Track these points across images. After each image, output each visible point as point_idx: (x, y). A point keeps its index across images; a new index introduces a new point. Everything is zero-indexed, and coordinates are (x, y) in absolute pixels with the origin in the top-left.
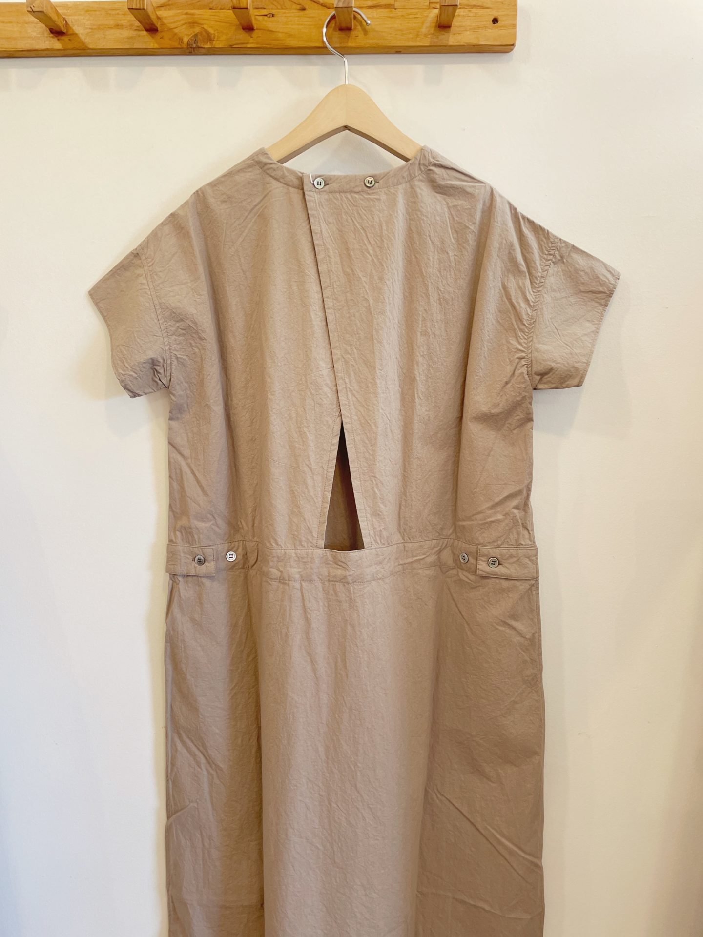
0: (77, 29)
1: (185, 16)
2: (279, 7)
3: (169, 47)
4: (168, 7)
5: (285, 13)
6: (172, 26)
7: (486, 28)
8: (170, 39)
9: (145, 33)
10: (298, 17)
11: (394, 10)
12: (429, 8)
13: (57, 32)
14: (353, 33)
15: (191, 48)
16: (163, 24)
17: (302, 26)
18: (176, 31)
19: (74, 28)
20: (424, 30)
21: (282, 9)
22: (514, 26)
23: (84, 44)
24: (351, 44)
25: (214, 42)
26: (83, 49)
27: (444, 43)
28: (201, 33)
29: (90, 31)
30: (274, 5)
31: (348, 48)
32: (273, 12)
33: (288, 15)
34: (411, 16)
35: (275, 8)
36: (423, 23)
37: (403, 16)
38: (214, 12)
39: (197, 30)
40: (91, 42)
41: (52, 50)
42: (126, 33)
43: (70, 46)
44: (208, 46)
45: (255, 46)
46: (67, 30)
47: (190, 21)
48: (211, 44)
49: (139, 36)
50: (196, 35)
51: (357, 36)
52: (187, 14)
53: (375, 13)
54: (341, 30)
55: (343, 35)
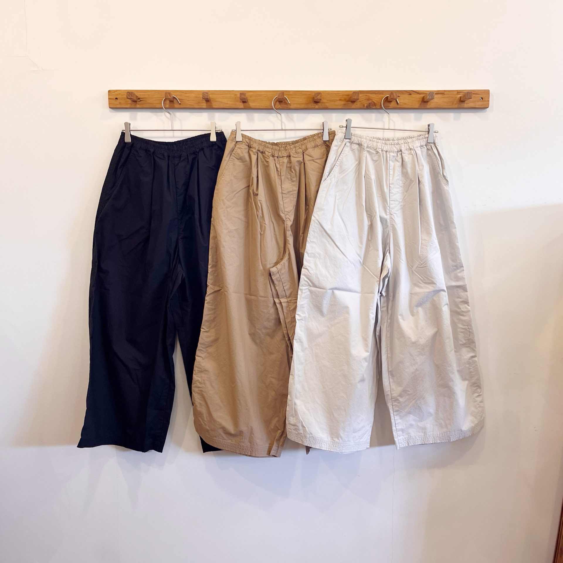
0: (324, 101)
2: (401, 94)
3: (359, 107)
4: (359, 94)
5: (403, 96)
6: (360, 100)
7: (478, 101)
8: (360, 105)
9: (351, 103)
10: (408, 97)
11: (444, 95)
12: (457, 94)
13: (316, 102)
14: (429, 103)
15: (368, 108)
17: (410, 101)
18: (362, 102)
20: (455, 102)
21: (403, 94)
22: (489, 101)
23: (326, 106)
24: (427, 107)
25: (377, 106)
26: (326, 108)
27: (463, 107)
28: (372, 103)
29: (329, 101)
30: (400, 93)
32: (399, 95)
33: (405, 96)
34: (450, 97)
36: (455, 100)
37: (447, 97)
38: (377, 95)
39: (370, 102)
40: (328, 105)
41: (314, 108)
42: (343, 103)
43: (321, 107)
45: (392, 107)
46: (320, 101)
47: (368, 98)
49: (348, 104)
50: (370, 103)
51: (430, 104)
52: (367, 96)
53: (438, 96)
54: (424, 102)
55: (425, 103)
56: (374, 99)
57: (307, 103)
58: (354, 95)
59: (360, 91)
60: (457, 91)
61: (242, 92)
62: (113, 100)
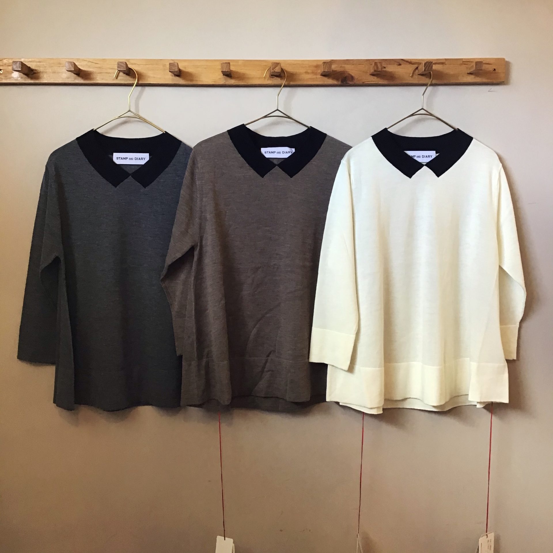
2: (388, 64)
5: (390, 67)
7: (490, 74)
9: (320, 76)
10: (398, 68)
11: (445, 65)
12: (463, 64)
28: (348, 77)
30: (385, 63)
32: (385, 66)
34: (453, 68)
37: (449, 68)
39: (346, 75)
42: (310, 76)
44: (351, 83)
47: (343, 70)
48: (353, 82)
49: (317, 78)
52: (341, 67)
55: (420, 77)
56: (351, 71)
58: (324, 66)
59: (333, 60)
60: (462, 59)
61: (172, 62)
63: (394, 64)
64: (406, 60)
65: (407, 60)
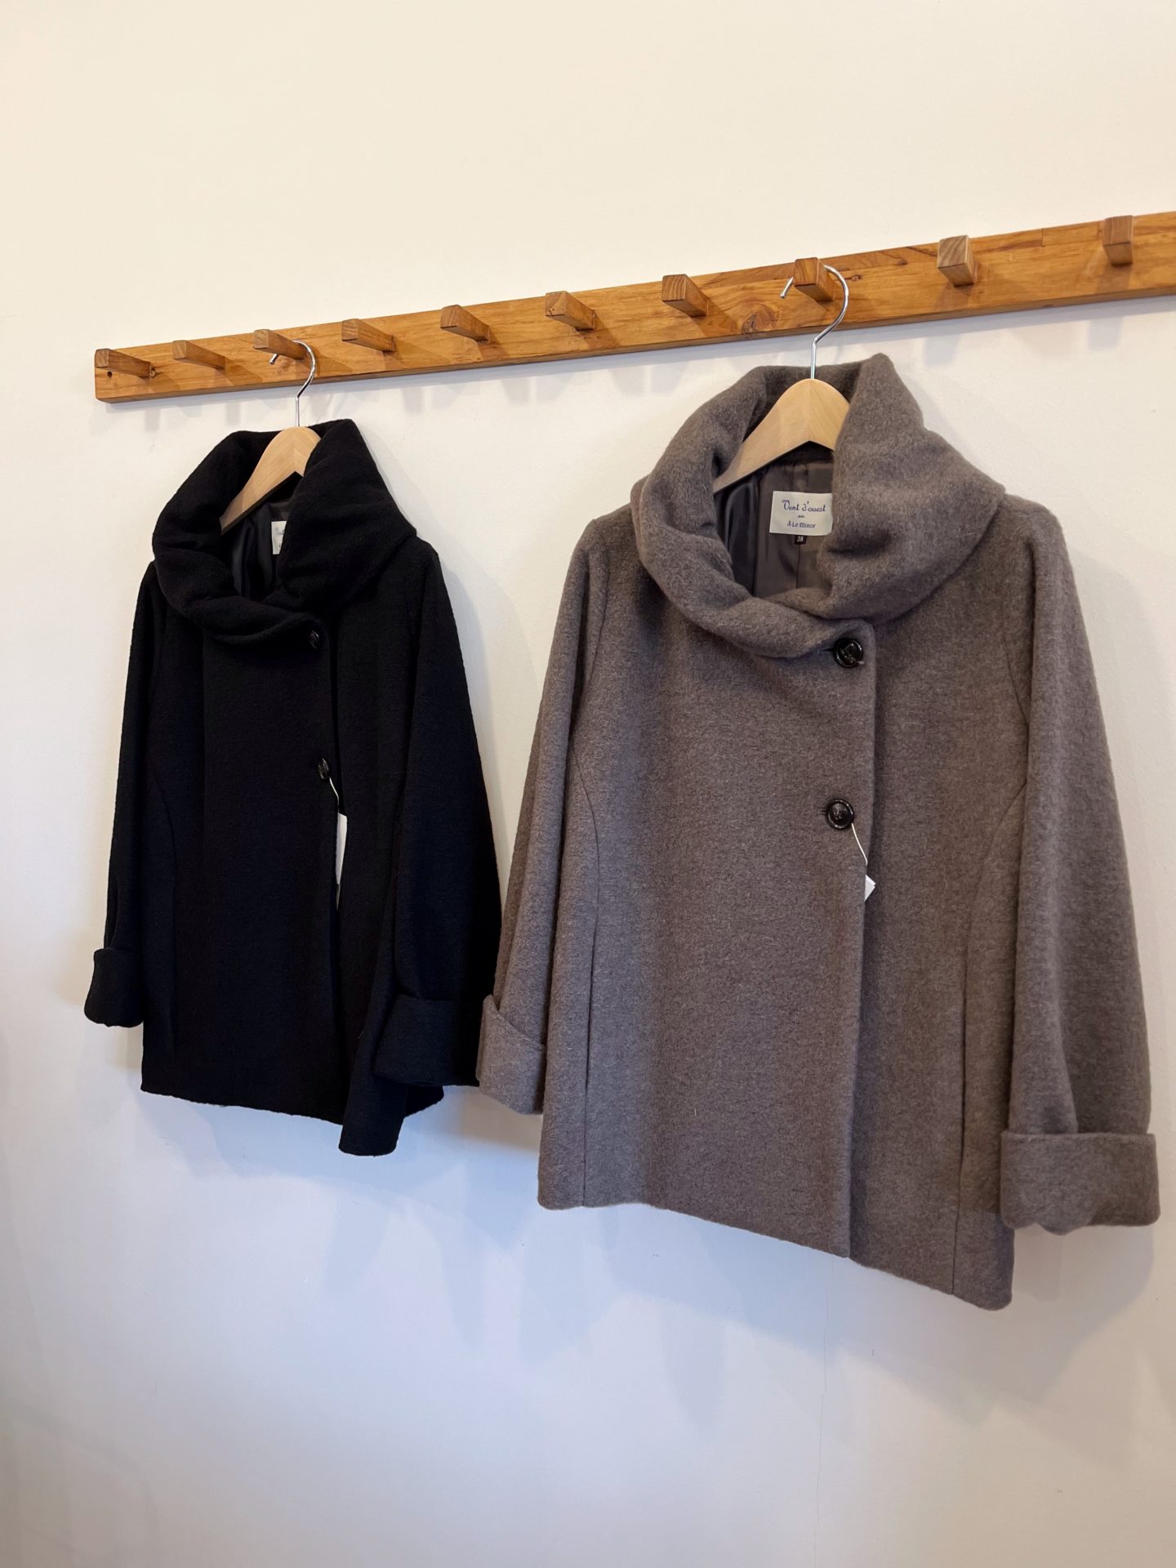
0: (609, 324)
1: (742, 292)
2: (869, 264)
3: (718, 335)
4: (719, 284)
5: (876, 272)
6: (723, 307)
8: (720, 325)
9: (689, 320)
10: (897, 275)
11: (1041, 248)
13: (584, 330)
14: (976, 289)
15: (746, 333)
16: (713, 306)
17: (901, 288)
18: (729, 313)
19: (604, 322)
20: (1088, 273)
21: (874, 267)
23: (614, 340)
25: (776, 321)
26: (613, 348)
27: (1121, 288)
28: (760, 312)
29: (622, 324)
30: (860, 262)
31: (966, 310)
32: (860, 272)
33: (881, 274)
34: (1067, 254)
35: (864, 266)
36: (1085, 263)
37: (1055, 256)
38: (778, 283)
39: (756, 308)
40: (623, 337)
41: (577, 351)
43: (598, 346)
44: (769, 328)
46: (596, 325)
47: (748, 298)
48: (773, 326)
49: (682, 325)
50: (755, 316)
51: (982, 293)
52: (744, 289)
53: (1010, 255)
54: (957, 286)
55: (960, 293)
56: (769, 297)
57: (558, 337)
59: (722, 274)
62: (102, 379)
63: (887, 265)
64: (921, 248)
65: (926, 248)
